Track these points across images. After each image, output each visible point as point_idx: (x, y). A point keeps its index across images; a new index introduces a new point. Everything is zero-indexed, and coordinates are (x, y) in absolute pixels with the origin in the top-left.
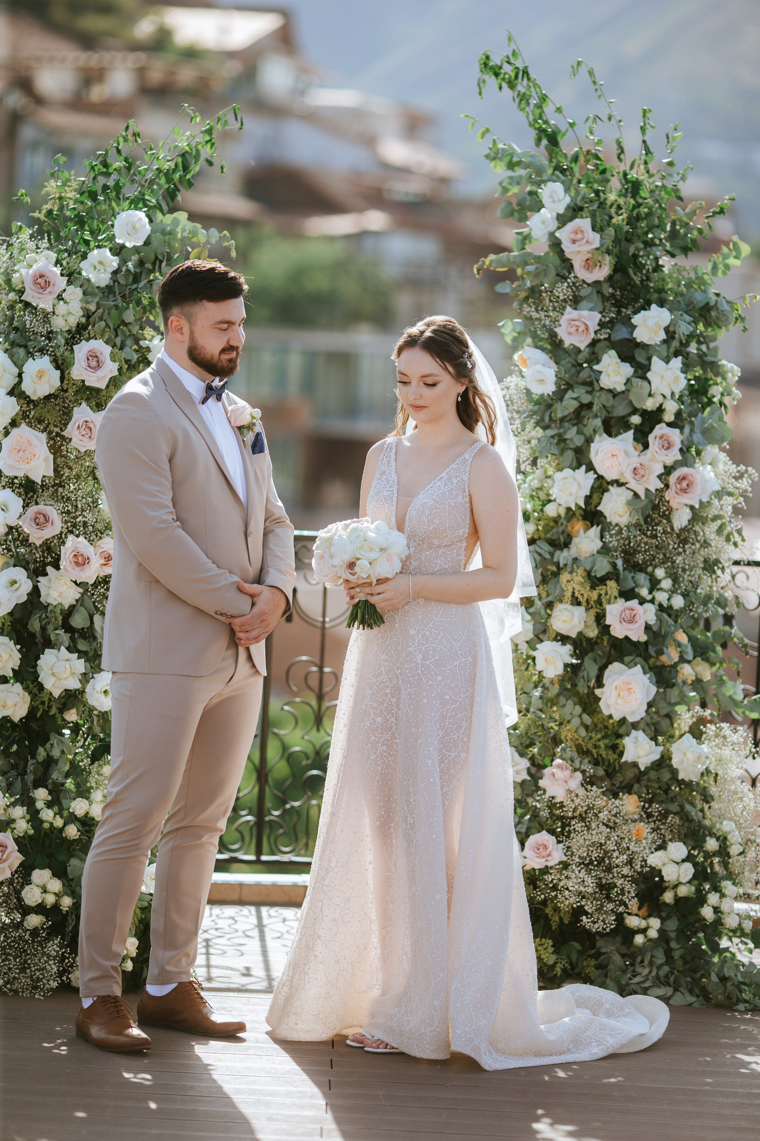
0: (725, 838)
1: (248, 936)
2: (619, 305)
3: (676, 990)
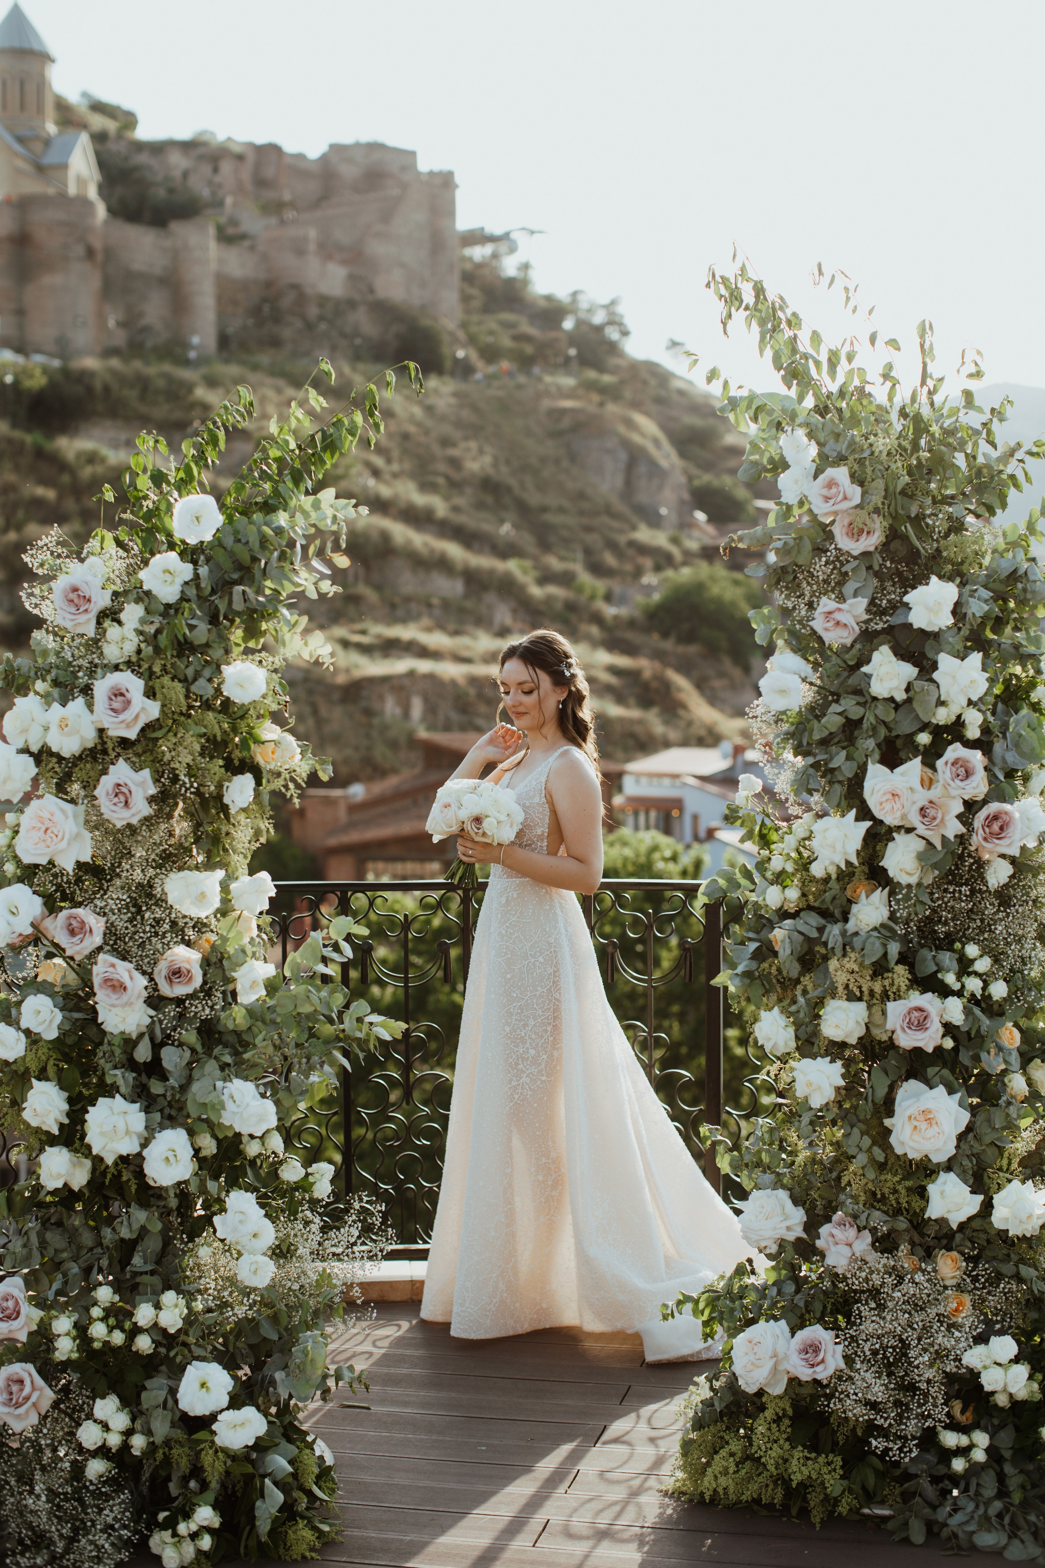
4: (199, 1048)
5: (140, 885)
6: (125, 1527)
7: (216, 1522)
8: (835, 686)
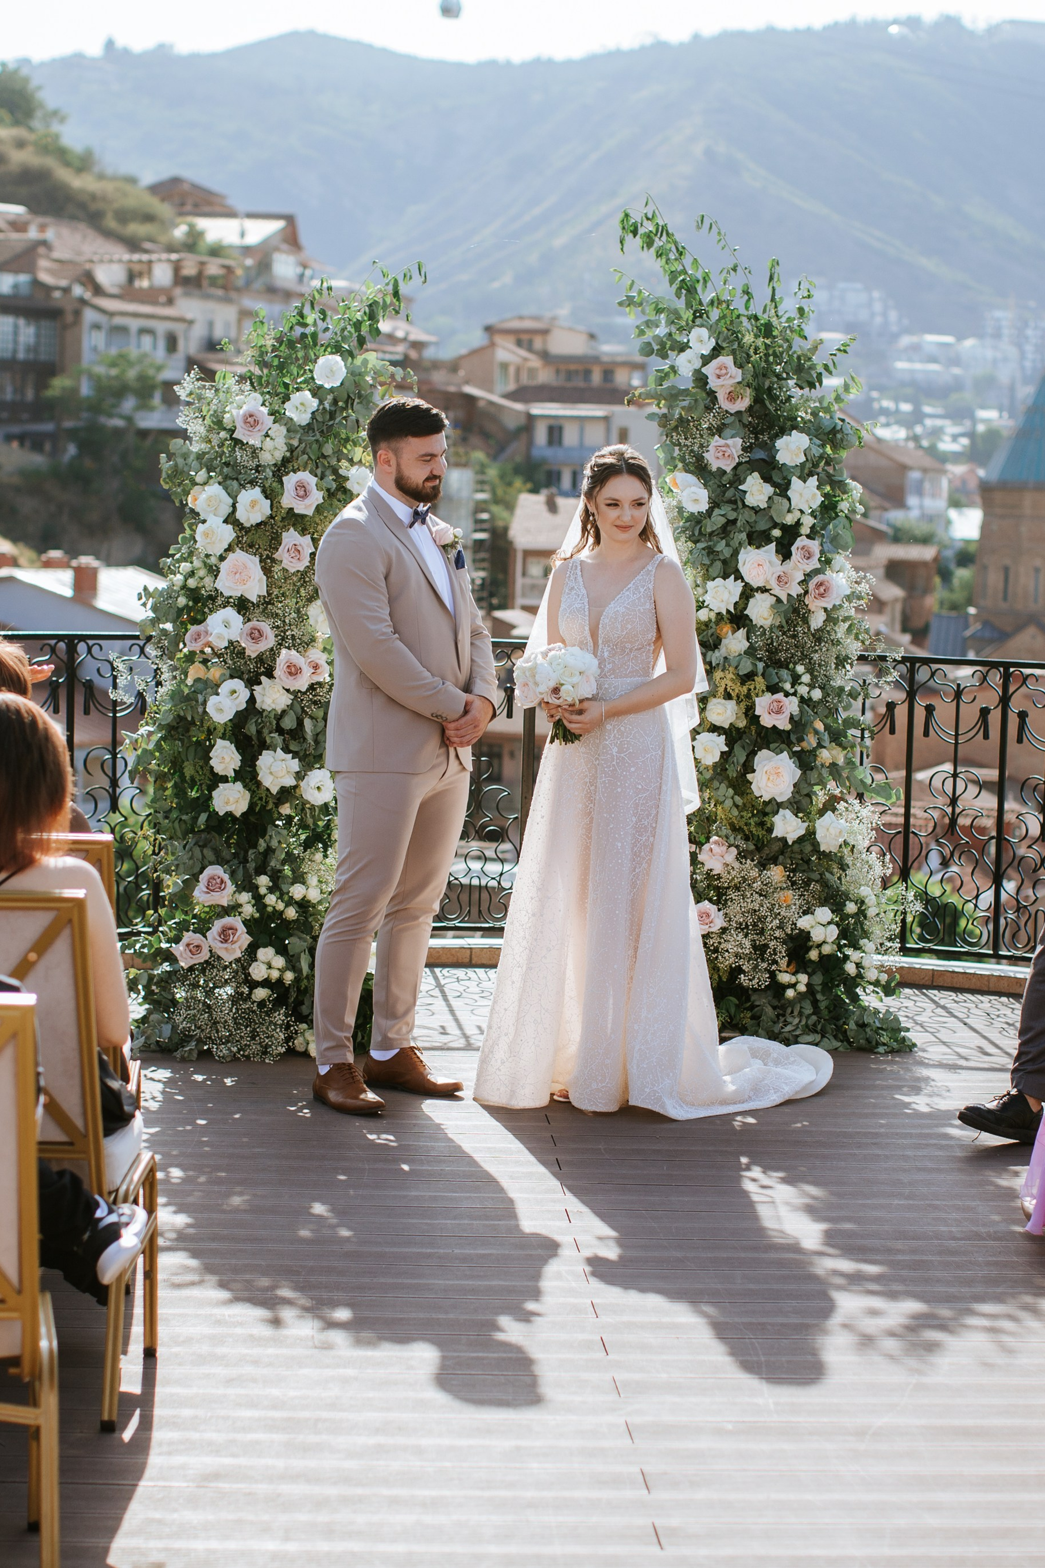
0: (863, 902)
1: (432, 996)
2: (755, 431)
3: (823, 1036)
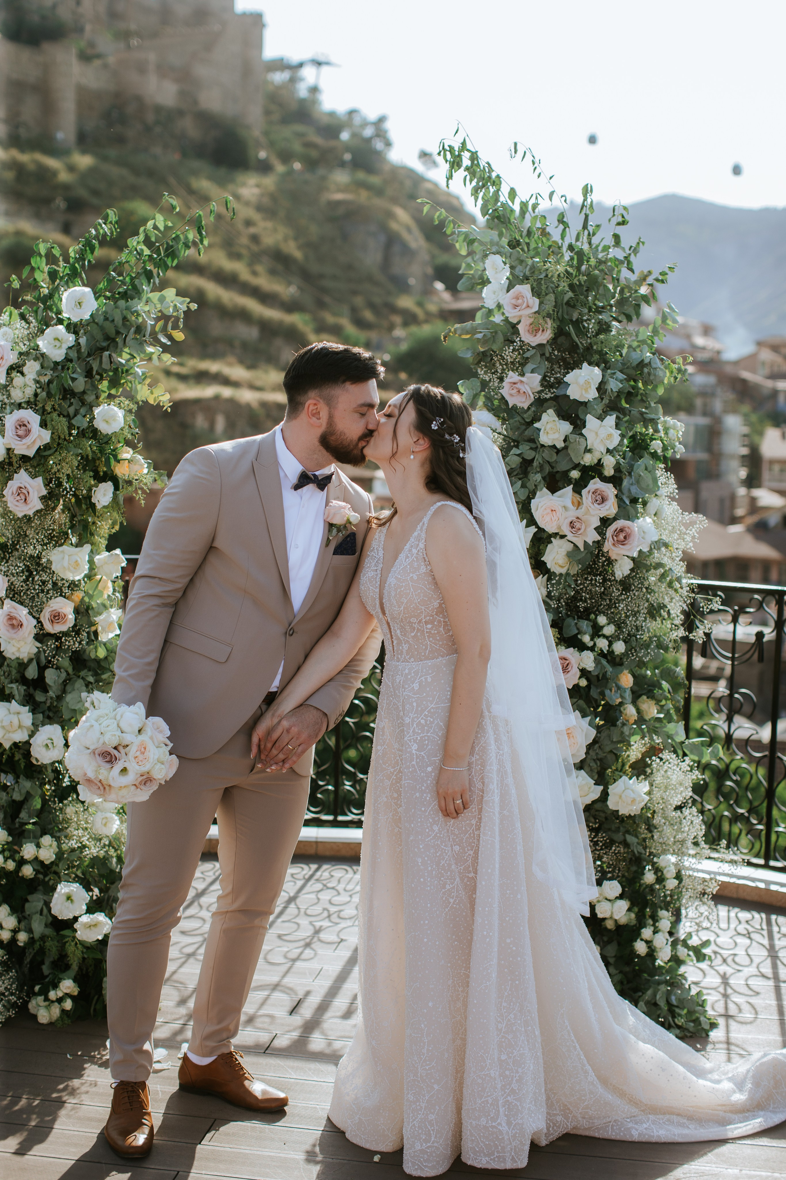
0: (663, 871)
4: (70, 670)
5: (31, 556)
6: (12, 994)
7: (75, 991)
8: (516, 435)
